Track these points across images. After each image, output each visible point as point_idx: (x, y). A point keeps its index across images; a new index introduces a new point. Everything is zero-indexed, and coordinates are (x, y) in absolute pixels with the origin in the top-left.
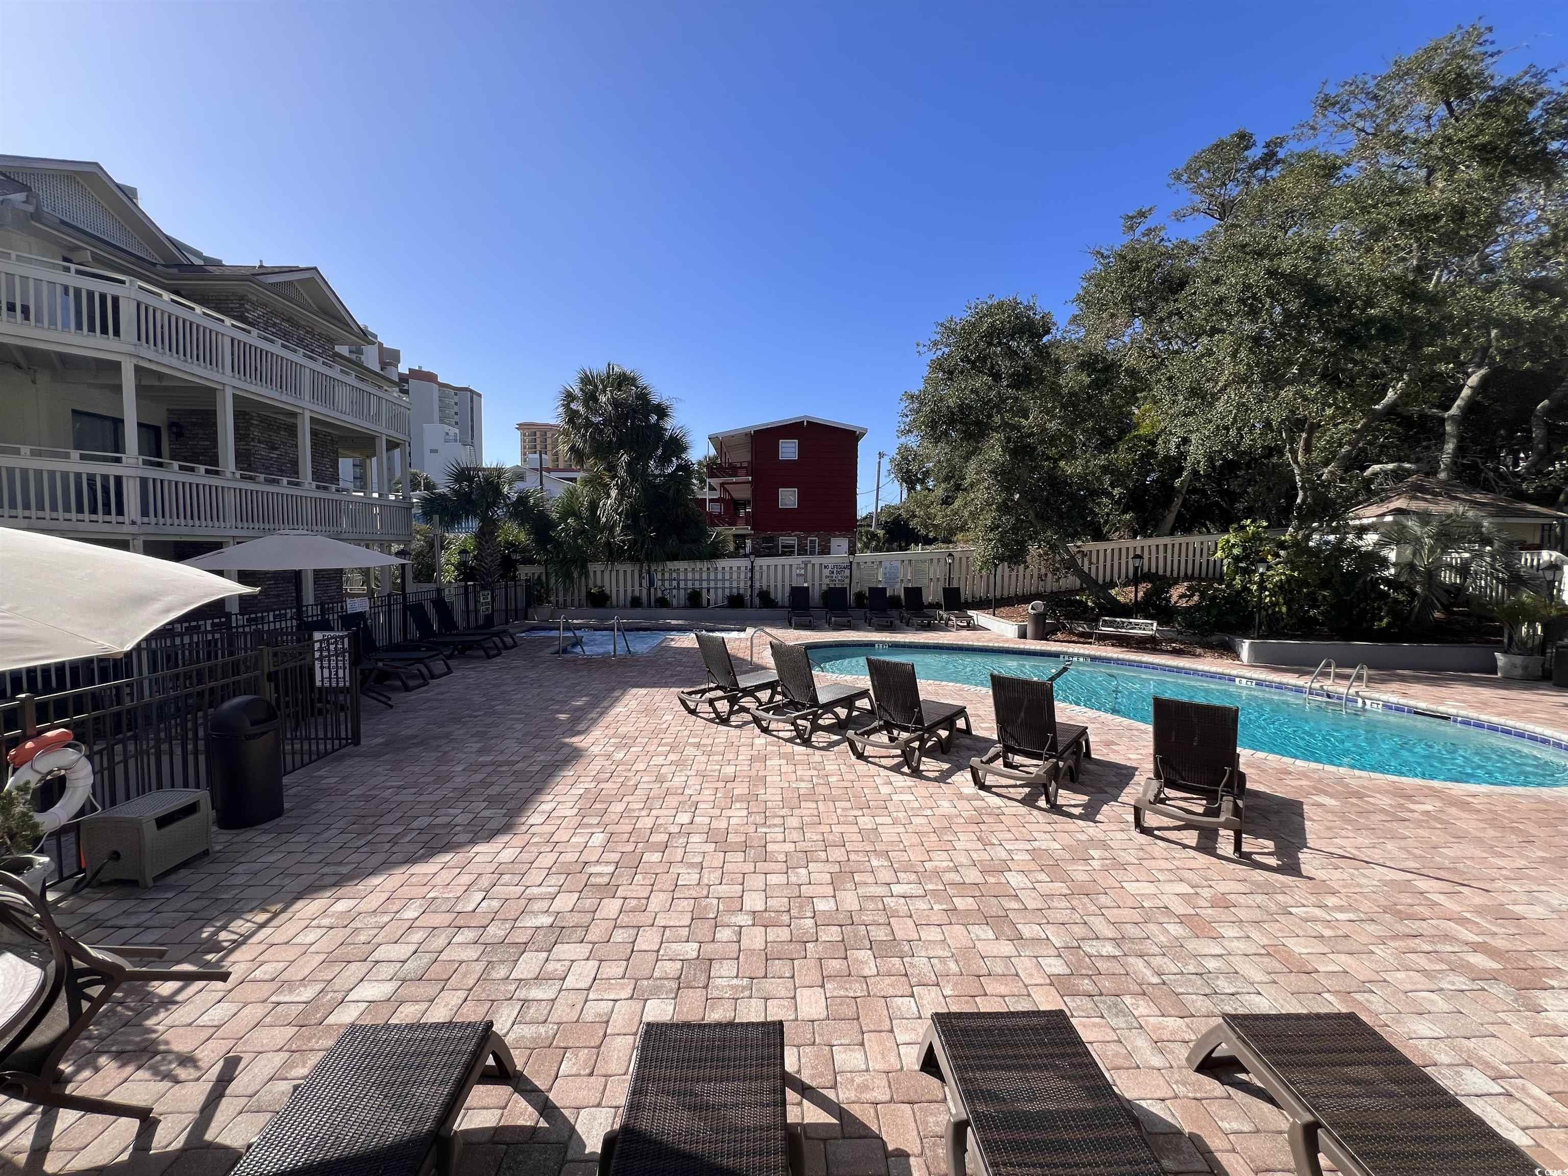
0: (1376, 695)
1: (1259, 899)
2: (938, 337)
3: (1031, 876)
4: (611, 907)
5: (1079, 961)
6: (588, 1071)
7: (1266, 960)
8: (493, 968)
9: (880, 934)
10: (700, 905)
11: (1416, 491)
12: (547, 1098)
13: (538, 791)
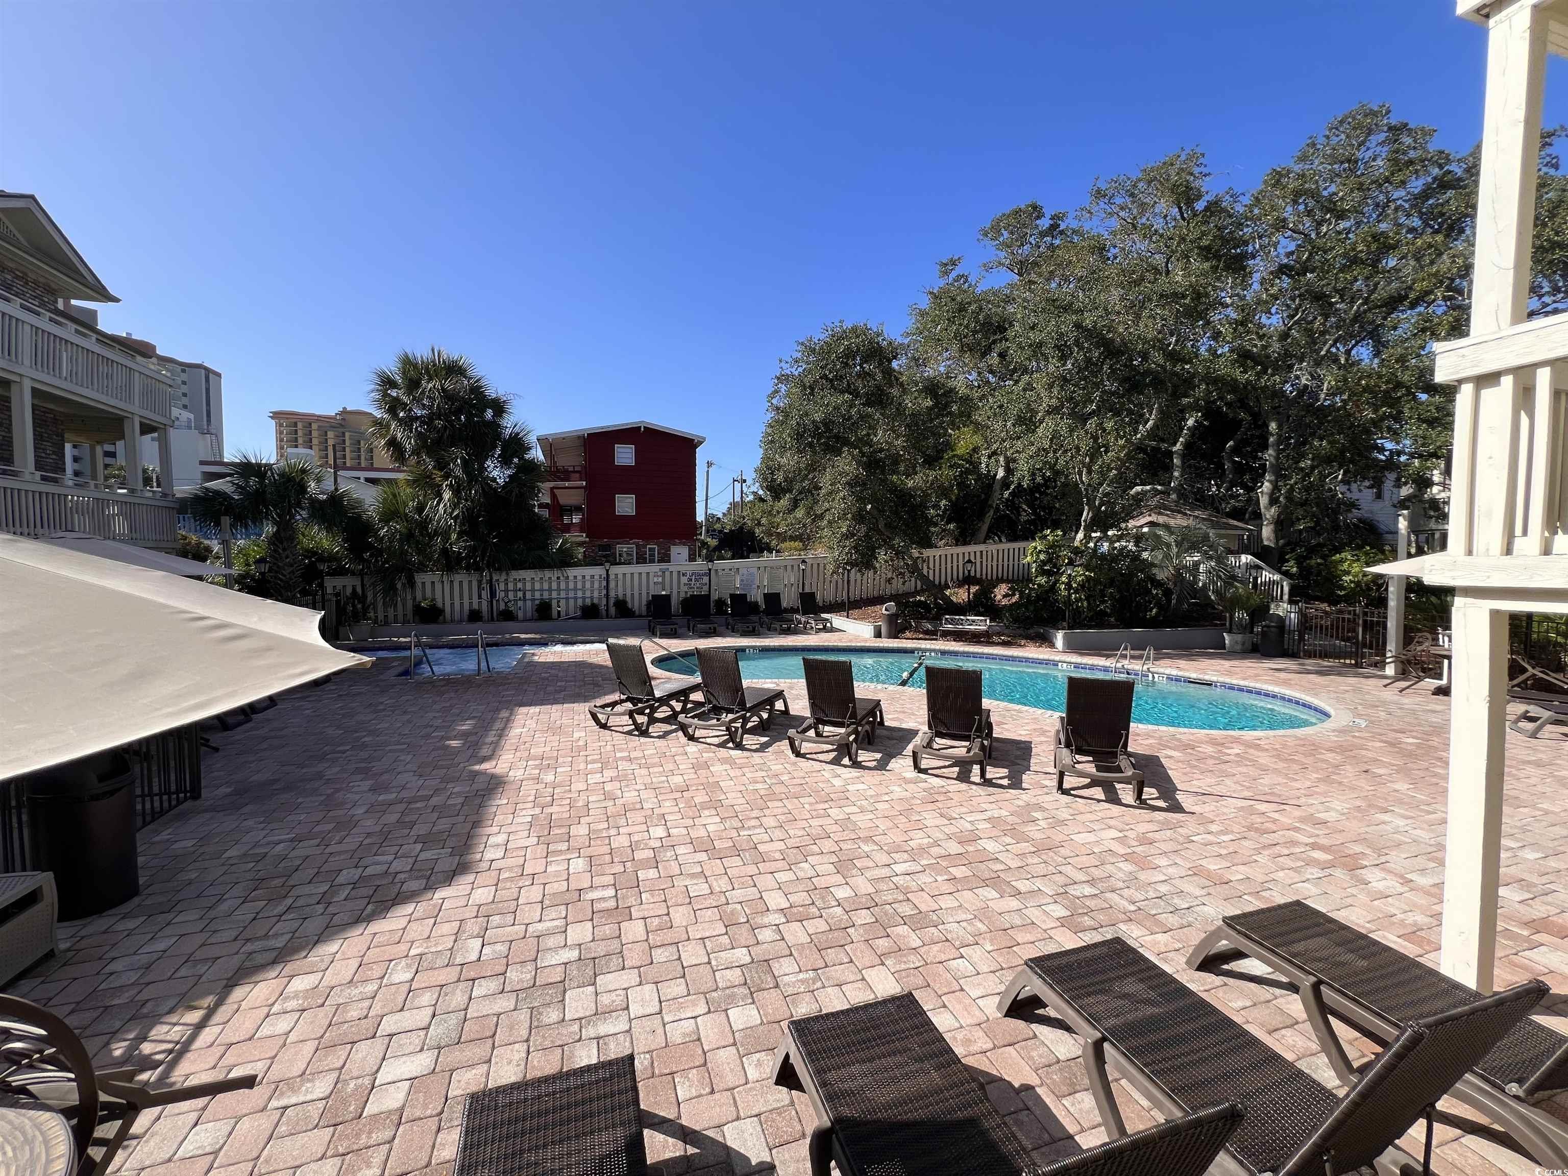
0: (1161, 670)
1: (1169, 833)
2: (799, 355)
3: (999, 840)
4: (634, 930)
5: (1073, 903)
6: (708, 1090)
7: (1195, 878)
8: (540, 1014)
9: (906, 909)
10: (725, 912)
11: (1160, 509)
12: (682, 1126)
13: (477, 824)
